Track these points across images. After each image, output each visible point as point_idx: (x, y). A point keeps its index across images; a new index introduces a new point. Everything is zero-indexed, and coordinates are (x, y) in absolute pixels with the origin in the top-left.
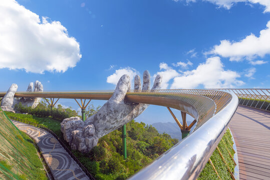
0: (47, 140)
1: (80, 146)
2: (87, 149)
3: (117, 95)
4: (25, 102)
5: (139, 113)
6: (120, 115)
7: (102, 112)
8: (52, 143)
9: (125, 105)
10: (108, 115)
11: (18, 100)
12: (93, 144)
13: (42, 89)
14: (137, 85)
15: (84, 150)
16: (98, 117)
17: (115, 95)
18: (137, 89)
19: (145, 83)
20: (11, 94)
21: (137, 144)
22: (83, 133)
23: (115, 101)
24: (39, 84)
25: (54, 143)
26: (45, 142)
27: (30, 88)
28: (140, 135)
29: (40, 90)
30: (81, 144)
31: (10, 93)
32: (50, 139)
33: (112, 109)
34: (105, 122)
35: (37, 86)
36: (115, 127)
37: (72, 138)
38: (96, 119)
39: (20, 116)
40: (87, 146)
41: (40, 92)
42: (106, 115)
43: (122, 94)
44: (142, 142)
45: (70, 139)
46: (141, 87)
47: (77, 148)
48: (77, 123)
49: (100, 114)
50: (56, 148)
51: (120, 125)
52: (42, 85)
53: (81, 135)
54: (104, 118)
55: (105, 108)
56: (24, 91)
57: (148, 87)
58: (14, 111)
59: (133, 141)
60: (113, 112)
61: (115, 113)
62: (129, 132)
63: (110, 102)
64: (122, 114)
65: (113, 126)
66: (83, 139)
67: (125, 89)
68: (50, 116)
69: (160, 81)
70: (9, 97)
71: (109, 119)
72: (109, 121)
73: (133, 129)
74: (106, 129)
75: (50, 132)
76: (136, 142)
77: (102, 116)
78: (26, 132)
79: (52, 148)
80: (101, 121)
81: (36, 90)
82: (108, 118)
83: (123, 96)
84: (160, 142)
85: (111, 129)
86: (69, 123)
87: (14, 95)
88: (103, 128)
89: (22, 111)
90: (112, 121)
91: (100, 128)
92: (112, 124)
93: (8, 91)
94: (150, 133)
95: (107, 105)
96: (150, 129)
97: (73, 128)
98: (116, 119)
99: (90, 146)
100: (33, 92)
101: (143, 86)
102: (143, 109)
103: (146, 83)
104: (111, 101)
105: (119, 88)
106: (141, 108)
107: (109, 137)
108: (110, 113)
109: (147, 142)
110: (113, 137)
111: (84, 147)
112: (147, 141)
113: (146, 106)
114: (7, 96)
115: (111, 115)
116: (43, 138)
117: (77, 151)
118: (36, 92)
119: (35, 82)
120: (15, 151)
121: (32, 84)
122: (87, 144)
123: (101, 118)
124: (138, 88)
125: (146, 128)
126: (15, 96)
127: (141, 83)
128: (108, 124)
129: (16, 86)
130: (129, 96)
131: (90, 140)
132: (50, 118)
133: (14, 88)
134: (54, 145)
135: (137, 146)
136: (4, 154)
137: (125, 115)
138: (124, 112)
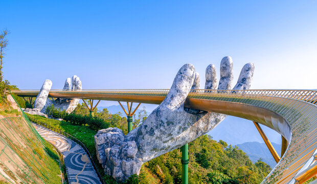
0: (77, 157)
1: (115, 171)
2: (124, 177)
3: (172, 97)
4: (60, 104)
5: (209, 127)
6: (177, 129)
7: (148, 123)
8: (82, 162)
9: (186, 114)
10: (157, 127)
11: (53, 101)
12: (132, 171)
13: (81, 88)
14: (209, 81)
15: (119, 178)
16: (143, 131)
17: (169, 97)
18: (209, 88)
19: (222, 78)
20: (45, 94)
21: (208, 175)
22: (120, 153)
23: (169, 106)
24: (77, 80)
25: (85, 163)
26: (74, 160)
27: (66, 85)
28: (215, 161)
29: (78, 88)
30: (116, 169)
31: (44, 91)
32: (81, 156)
33: (163, 119)
34: (154, 138)
35: (75, 83)
36: (169, 147)
37: (107, 159)
38: (139, 133)
39: (51, 122)
40: (124, 172)
41: (78, 91)
42: (154, 128)
43: (181, 95)
44: (218, 173)
45: (102, 159)
46: (216, 85)
47: (112, 173)
48: (113, 137)
49: (146, 126)
50: (86, 170)
51: (177, 144)
52: (80, 82)
53: (117, 156)
54: (151, 133)
55: (154, 117)
56: (60, 89)
57: (227, 86)
58: (46, 116)
59: (203, 169)
60: (166, 125)
61: (168, 125)
62: (197, 155)
63: (161, 109)
64: (180, 127)
65: (166, 145)
66: (118, 162)
67: (185, 88)
68: (87, 125)
69: (250, 75)
70: (43, 97)
71: (159, 133)
72: (159, 138)
73: (204, 151)
74: (155, 149)
75: (82, 146)
76: (206, 171)
77: (148, 129)
78: (54, 144)
79: (81, 169)
80: (147, 136)
81: (74, 87)
82: (157, 133)
83: (182, 98)
84: (248, 176)
85: (162, 149)
86: (102, 136)
87: (47, 95)
88: (151, 147)
89: (55, 116)
90: (164, 138)
91: (146, 148)
92: (164, 142)
93: (42, 89)
94: (232, 160)
95: (157, 112)
96: (234, 153)
97: (107, 144)
98: (170, 135)
99: (128, 173)
100: (70, 91)
101: (220, 83)
102: (217, 121)
103: (226, 77)
104: (163, 108)
105: (176, 87)
106: (212, 119)
107: (165, 160)
108: (160, 125)
109: (226, 174)
110: (171, 161)
111: (120, 174)
112: (225, 172)
113: (222, 117)
114: (41, 95)
115: (162, 128)
116: (73, 154)
117: (111, 177)
118: (74, 91)
119: (73, 78)
120: (27, 171)
121: (69, 81)
122: (124, 169)
123: (147, 133)
124: (212, 86)
125: (227, 150)
126: (49, 96)
127: (218, 78)
128: (158, 141)
129: (51, 82)
130: (192, 99)
131: (128, 164)
132: (86, 126)
133: (48, 86)
134: (85, 165)
135: (207, 178)
136: (10, 173)
137: (185, 129)
138: (184, 124)
